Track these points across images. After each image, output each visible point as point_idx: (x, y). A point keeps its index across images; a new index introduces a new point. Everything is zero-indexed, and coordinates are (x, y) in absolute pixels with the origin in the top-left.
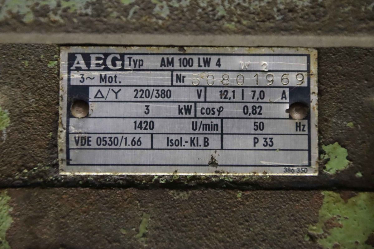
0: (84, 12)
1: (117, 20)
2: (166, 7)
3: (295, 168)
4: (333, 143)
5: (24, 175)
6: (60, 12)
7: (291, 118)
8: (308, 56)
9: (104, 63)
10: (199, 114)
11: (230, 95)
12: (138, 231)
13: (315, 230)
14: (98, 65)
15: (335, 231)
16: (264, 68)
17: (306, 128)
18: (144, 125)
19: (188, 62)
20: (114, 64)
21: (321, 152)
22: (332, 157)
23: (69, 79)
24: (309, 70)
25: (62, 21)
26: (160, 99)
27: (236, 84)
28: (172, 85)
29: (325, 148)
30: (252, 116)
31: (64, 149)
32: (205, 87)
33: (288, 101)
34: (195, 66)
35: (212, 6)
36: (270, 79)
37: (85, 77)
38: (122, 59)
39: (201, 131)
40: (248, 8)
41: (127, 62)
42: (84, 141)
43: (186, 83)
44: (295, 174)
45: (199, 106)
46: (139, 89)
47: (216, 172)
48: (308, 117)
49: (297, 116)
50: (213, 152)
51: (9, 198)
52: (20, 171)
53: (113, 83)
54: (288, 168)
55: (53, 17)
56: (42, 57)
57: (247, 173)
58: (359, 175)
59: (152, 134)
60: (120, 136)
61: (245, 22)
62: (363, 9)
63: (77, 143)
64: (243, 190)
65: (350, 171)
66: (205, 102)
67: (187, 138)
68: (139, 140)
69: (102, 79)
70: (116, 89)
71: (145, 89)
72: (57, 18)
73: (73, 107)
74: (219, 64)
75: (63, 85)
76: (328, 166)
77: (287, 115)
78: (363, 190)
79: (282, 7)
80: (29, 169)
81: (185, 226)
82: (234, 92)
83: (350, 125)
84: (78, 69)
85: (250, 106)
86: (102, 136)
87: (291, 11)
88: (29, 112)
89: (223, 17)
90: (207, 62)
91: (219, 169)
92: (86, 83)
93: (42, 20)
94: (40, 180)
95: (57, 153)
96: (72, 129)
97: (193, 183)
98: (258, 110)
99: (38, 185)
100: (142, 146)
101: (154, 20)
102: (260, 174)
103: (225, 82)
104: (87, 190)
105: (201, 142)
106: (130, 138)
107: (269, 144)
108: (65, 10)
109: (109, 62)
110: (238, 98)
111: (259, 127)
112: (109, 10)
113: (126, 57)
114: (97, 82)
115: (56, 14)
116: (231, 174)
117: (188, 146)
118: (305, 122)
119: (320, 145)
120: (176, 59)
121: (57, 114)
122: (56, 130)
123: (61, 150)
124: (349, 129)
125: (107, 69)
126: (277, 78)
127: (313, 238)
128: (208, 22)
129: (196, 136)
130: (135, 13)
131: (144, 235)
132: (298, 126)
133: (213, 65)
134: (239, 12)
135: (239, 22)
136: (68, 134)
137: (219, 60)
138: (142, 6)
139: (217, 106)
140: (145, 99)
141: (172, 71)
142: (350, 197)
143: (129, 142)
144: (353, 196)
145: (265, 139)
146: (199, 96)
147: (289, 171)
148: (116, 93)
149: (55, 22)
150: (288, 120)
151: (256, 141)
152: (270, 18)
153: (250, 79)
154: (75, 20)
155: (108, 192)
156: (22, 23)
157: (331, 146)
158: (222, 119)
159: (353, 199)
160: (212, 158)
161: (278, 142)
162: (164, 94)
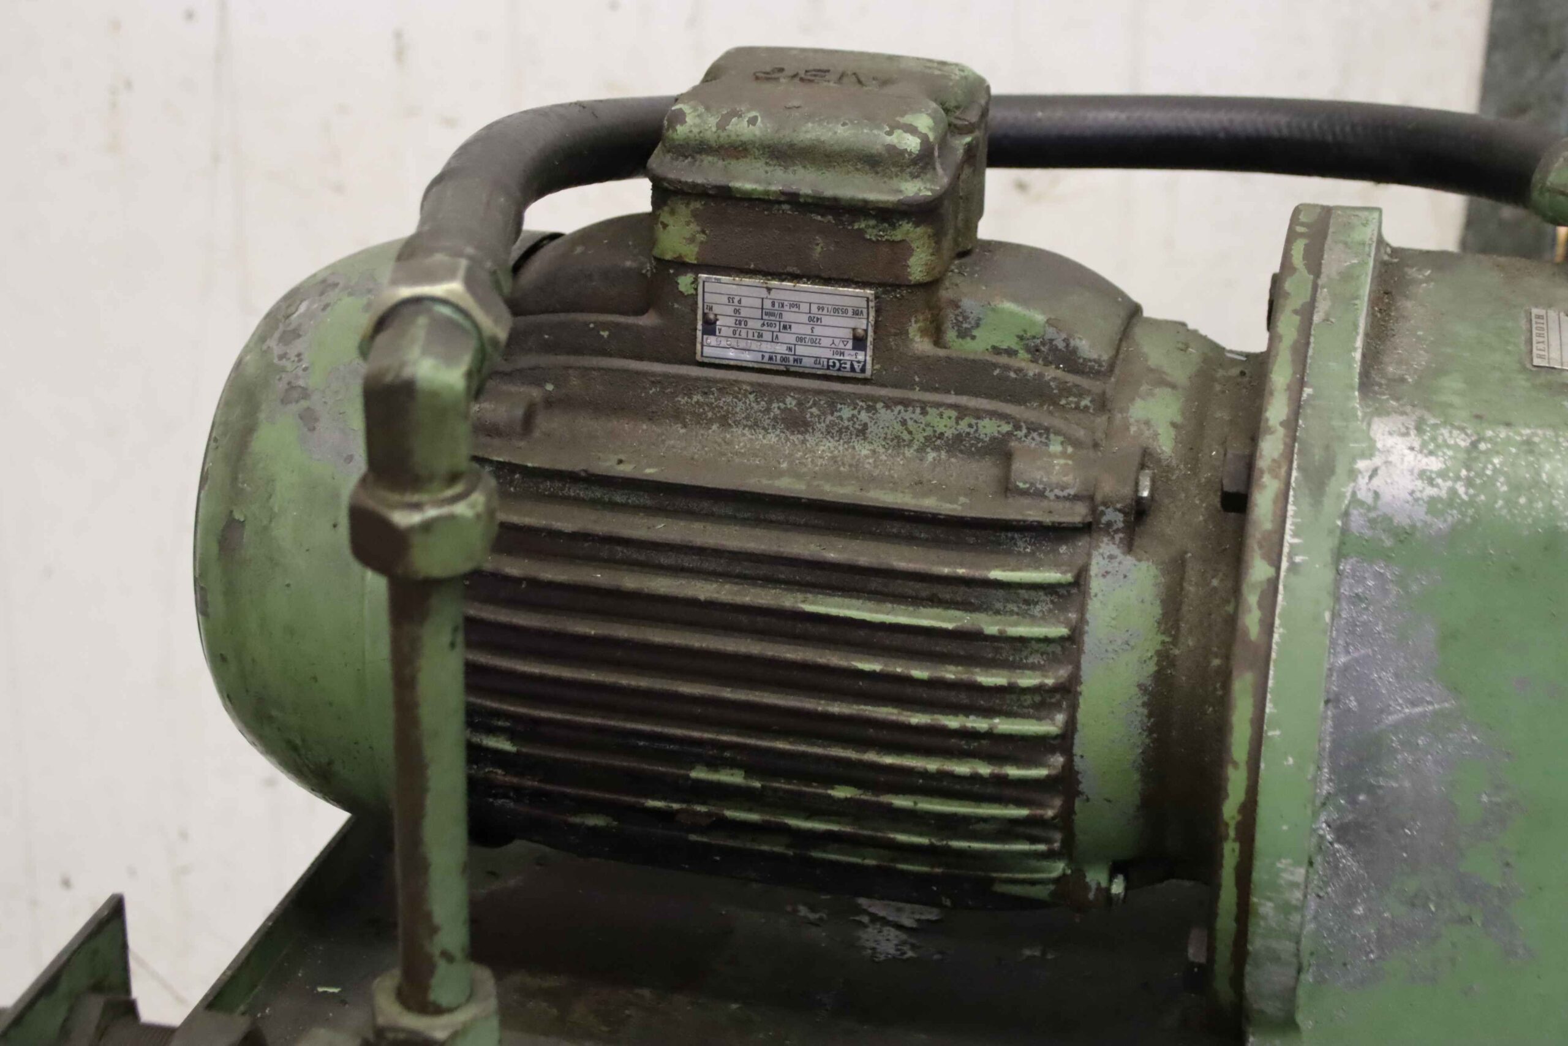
0: (843, 406)
1: (821, 398)
2: (788, 403)
3: (713, 280)
4: (688, 295)
5: (899, 293)
6: (859, 407)
7: (716, 315)
8: (702, 355)
9: (841, 364)
10: (778, 324)
11: (756, 335)
12: (822, 248)
13: (701, 237)
14: (845, 364)
15: (688, 235)
16: (733, 350)
17: (705, 307)
18: (815, 320)
19: (784, 359)
20: (834, 363)
21: (696, 289)
22: (689, 286)
23: (866, 355)
24: (702, 346)
25: (858, 401)
26: (803, 336)
27: (753, 342)
28: (795, 345)
29: (692, 291)
30: (742, 319)
31: (870, 309)
32: (772, 341)
33: (717, 327)
34: (779, 357)
35: (757, 402)
36: (728, 343)
37: (854, 357)
38: (828, 366)
39: (776, 312)
40: (733, 398)
41: (825, 363)
42: (857, 313)
43: (785, 346)
44: (714, 276)
45: (777, 329)
46: (818, 345)
47: (766, 283)
48: (705, 315)
49: (712, 317)
50: (769, 297)
51: (910, 278)
52: (902, 296)
53: (835, 350)
54: (719, 281)
55: (863, 404)
56: (884, 373)
57: (747, 281)
58: (671, 271)
59: (810, 313)
60: (832, 313)
61: (736, 389)
62: (658, 389)
63: (862, 311)
64: (750, 269)
65: (677, 275)
66: (773, 332)
67: (787, 308)
68: (819, 310)
69: (843, 354)
70: (833, 346)
71: (814, 344)
72: (861, 404)
73: (863, 336)
74: (763, 357)
75: (869, 352)
76: (692, 279)
77: (718, 317)
78: (669, 261)
79: (711, 396)
80: (896, 297)
81: (790, 248)
82: (753, 336)
83: (676, 306)
84: (859, 362)
85: (743, 326)
86: (844, 315)
87: (706, 393)
88: (895, 336)
89: (750, 393)
90: (771, 358)
91: (765, 285)
92: (853, 352)
93: (871, 403)
94: (889, 288)
95: (876, 306)
96: (865, 321)
97: (784, 277)
98: (737, 322)
99: (891, 285)
100: (817, 305)
101: (796, 396)
102: (737, 279)
103: (759, 343)
104: (856, 279)
105: (777, 305)
106: (825, 312)
107: (731, 299)
108: (855, 408)
109: (838, 364)
110: (750, 332)
111: (737, 311)
112: (825, 406)
113: (826, 367)
114: (846, 352)
115: (862, 407)
116: (757, 281)
117: (786, 303)
118: (706, 311)
119: (697, 295)
120: (791, 363)
121: (875, 332)
122: (876, 322)
123: (872, 308)
124: (678, 303)
125: (839, 360)
126: (724, 343)
127: (703, 232)
128: (761, 391)
129: (780, 309)
130: (809, 402)
131: (818, 244)
132: (711, 309)
133: (767, 356)
134: (740, 396)
135: (740, 389)
136: (868, 318)
137: (763, 359)
138: (804, 406)
139: (765, 328)
140: (814, 337)
141: (795, 355)
142: (678, 257)
143: (826, 309)
144: (675, 258)
145: (733, 302)
146: (777, 336)
147: (718, 279)
148: (833, 343)
149: (863, 401)
150: (719, 313)
151: (739, 302)
152: (720, 390)
153: (742, 344)
154: (849, 401)
155: (841, 277)
156: (884, 403)
157: (690, 293)
158: (762, 319)
159: (675, 256)
160: (769, 293)
161: (725, 300)
162: (800, 339)
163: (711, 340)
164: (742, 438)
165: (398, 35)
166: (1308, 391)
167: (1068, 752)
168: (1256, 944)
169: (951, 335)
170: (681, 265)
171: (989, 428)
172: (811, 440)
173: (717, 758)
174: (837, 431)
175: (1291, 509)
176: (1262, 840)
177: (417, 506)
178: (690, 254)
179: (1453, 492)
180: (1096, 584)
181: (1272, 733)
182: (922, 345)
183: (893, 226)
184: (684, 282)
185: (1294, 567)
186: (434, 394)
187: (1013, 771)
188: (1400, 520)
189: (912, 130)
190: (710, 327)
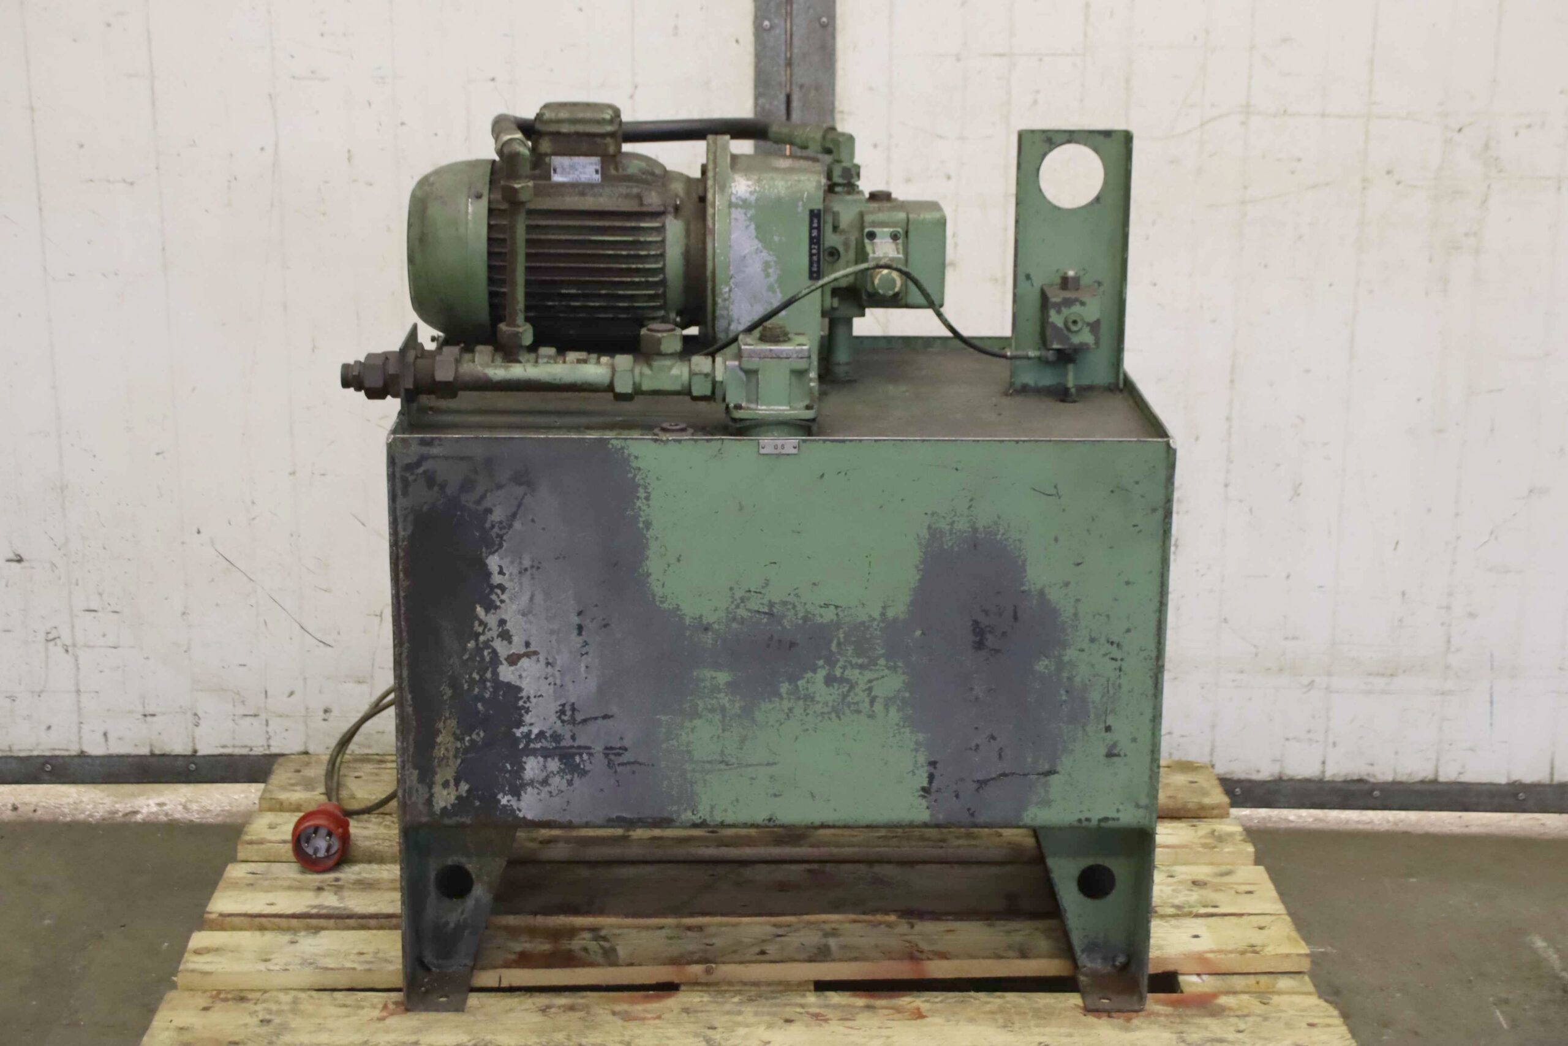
8: (553, 180)
10: (574, 170)
11: (568, 173)
12: (586, 146)
16: (562, 179)
24: (553, 178)
26: (581, 172)
27: (568, 175)
28: (579, 176)
32: (574, 175)
35: (570, 191)
39: (573, 166)
42: (596, 165)
46: (585, 174)
48: (553, 169)
50: (571, 162)
53: (592, 175)
54: (557, 158)
56: (605, 181)
57: (565, 157)
59: (583, 166)
60: (590, 166)
64: (566, 154)
66: (573, 172)
67: (576, 165)
75: (601, 174)
80: (605, 156)
84: (598, 179)
86: (593, 165)
98: (563, 170)
100: (585, 163)
102: (562, 157)
104: (595, 155)
105: (574, 164)
107: (561, 163)
110: (566, 172)
111: (562, 167)
116: (568, 157)
117: (576, 163)
119: (551, 163)
123: (600, 162)
126: (559, 177)
132: (554, 166)
136: (599, 166)
139: (571, 170)
140: (584, 172)
143: (587, 164)
148: (591, 173)
150: (557, 168)
151: (563, 164)
153: (565, 177)
163: (556, 175)
164: (568, 199)
165: (349, 151)
166: (717, 170)
167: (664, 274)
168: (718, 313)
169: (620, 170)
170: (546, 155)
171: (635, 190)
172: (586, 198)
173: (570, 284)
174: (594, 195)
175: (717, 196)
176: (717, 281)
177: (519, 183)
178: (549, 151)
179: (755, 189)
180: (668, 227)
181: (718, 251)
182: (613, 172)
183: (605, 139)
184: (547, 159)
185: (719, 210)
186: (523, 155)
187: (651, 279)
188: (743, 197)
189: (608, 113)
190: (555, 171)
